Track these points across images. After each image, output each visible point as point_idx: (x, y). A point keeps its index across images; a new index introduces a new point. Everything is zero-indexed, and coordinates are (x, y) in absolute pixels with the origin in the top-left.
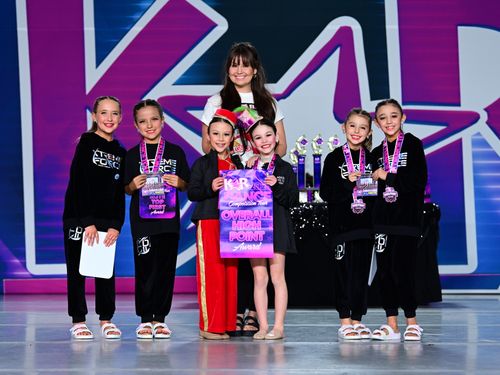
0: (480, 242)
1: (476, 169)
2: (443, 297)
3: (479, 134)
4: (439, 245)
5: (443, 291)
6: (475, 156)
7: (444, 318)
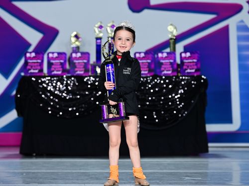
0: (243, 107)
1: (240, 49)
2: (210, 149)
3: (242, 21)
4: (207, 108)
5: (210, 145)
6: (239, 38)
7: (210, 165)
